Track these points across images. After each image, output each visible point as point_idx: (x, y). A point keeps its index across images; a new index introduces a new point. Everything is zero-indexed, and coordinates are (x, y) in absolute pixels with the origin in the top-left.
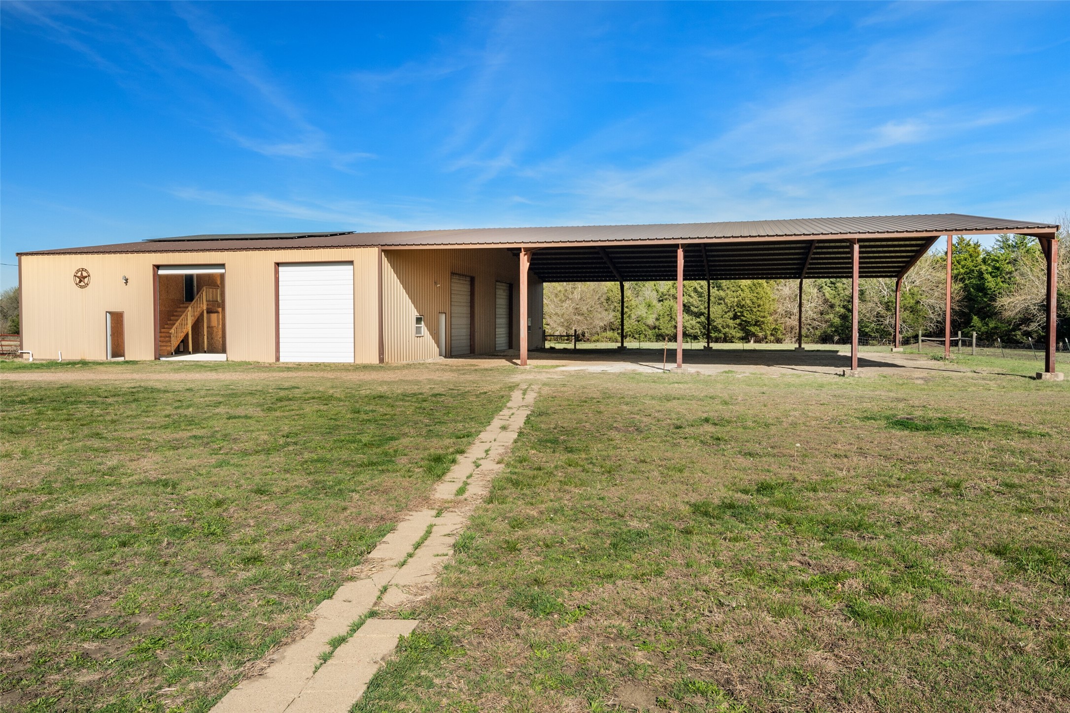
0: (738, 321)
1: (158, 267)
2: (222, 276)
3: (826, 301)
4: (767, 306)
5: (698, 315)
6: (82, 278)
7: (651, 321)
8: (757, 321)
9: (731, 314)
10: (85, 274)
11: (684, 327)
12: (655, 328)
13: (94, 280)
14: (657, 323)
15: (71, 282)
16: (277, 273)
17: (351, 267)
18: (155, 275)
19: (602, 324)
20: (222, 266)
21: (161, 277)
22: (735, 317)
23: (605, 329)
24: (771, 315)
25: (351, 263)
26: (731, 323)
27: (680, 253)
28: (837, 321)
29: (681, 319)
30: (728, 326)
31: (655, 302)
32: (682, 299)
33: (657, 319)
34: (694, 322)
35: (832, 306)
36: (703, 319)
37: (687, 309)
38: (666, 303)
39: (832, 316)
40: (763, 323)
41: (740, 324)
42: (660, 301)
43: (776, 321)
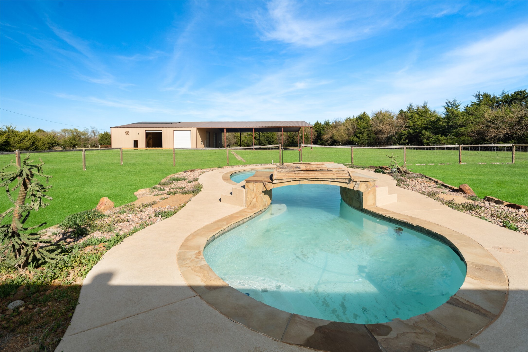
0: (268, 141)
1: (146, 131)
2: (162, 133)
3: (288, 136)
4: (275, 138)
5: (258, 140)
6: (127, 133)
7: (246, 141)
8: (272, 141)
9: (266, 140)
10: (128, 132)
11: (255, 143)
12: (247, 143)
13: (130, 133)
14: (247, 142)
15: (125, 134)
16: (174, 132)
17: (190, 131)
18: (145, 132)
19: (233, 142)
20: (162, 131)
21: (146, 133)
22: (267, 140)
23: (234, 143)
24: (276, 140)
25: (190, 130)
26: (266, 142)
27: (254, 129)
28: (291, 141)
29: (254, 141)
30: (265, 143)
31: (247, 137)
32: (254, 136)
33: (247, 141)
34: (257, 142)
35: (290, 137)
36: (259, 141)
37: (255, 138)
38: (250, 137)
39: (290, 140)
40: (274, 142)
41: (268, 142)
42: (248, 136)
43: (277, 141)
